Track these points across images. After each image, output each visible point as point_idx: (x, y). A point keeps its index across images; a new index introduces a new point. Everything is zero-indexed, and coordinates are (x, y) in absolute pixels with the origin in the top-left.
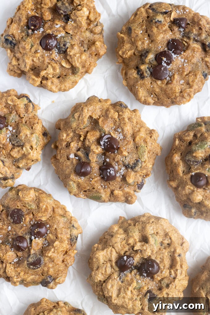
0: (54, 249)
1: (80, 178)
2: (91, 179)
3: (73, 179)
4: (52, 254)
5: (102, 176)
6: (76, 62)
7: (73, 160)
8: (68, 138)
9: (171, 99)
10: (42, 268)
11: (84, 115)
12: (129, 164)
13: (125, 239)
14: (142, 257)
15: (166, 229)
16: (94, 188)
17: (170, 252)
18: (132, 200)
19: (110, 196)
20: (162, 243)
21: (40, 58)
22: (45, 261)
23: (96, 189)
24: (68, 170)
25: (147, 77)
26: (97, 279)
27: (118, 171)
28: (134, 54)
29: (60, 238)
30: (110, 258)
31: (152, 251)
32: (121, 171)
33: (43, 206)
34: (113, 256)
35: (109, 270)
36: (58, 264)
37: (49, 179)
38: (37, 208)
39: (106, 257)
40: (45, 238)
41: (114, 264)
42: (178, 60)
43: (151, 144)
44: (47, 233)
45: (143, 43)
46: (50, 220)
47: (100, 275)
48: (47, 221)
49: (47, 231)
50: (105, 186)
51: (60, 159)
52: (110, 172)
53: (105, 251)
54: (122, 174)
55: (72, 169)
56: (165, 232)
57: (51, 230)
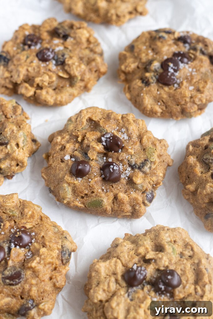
0: (40, 258)
1: (77, 180)
2: (90, 180)
3: (68, 180)
4: (36, 265)
5: (103, 176)
6: (75, 70)
7: (68, 162)
8: (63, 141)
9: (181, 107)
10: (21, 285)
11: (83, 116)
12: (136, 164)
13: (133, 250)
14: (157, 267)
15: (186, 238)
16: (93, 192)
17: (193, 265)
18: (140, 209)
19: (113, 203)
20: (182, 255)
21: (36, 68)
22: (27, 276)
23: (95, 193)
24: (62, 173)
25: (153, 83)
26: (97, 297)
27: (123, 172)
28: (138, 67)
29: (48, 246)
30: (114, 271)
31: (170, 261)
32: (127, 172)
33: (28, 212)
34: (118, 268)
35: (113, 286)
36: (44, 281)
37: (37, 194)
38: (20, 215)
39: (109, 269)
40: (28, 248)
41: (120, 278)
42: (185, 68)
43: (161, 147)
44: (31, 243)
45: (147, 55)
46: (36, 228)
47: (101, 292)
48: (33, 229)
49: (32, 239)
50: (107, 190)
51: (52, 163)
52: (113, 169)
53: (108, 262)
54: (128, 175)
55: (66, 170)
56: (184, 242)
57: (37, 238)
